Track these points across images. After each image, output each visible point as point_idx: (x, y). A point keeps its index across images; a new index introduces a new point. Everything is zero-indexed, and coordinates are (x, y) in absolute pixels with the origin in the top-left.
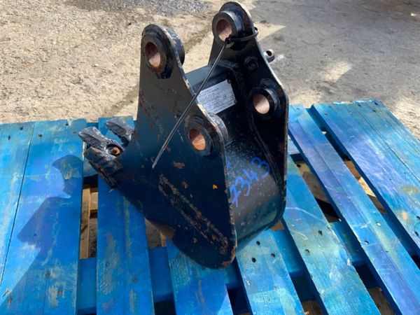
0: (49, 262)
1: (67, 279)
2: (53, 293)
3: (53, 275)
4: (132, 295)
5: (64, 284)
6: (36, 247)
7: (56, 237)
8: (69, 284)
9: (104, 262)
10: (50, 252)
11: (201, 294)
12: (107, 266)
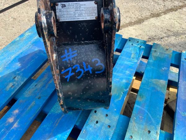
0: (19, 73)
1: (19, 83)
2: (10, 85)
3: (16, 79)
4: (33, 103)
5: (16, 84)
6: (20, 66)
7: (29, 65)
8: (18, 85)
10: (23, 70)
11: (59, 121)
12: (35, 86)
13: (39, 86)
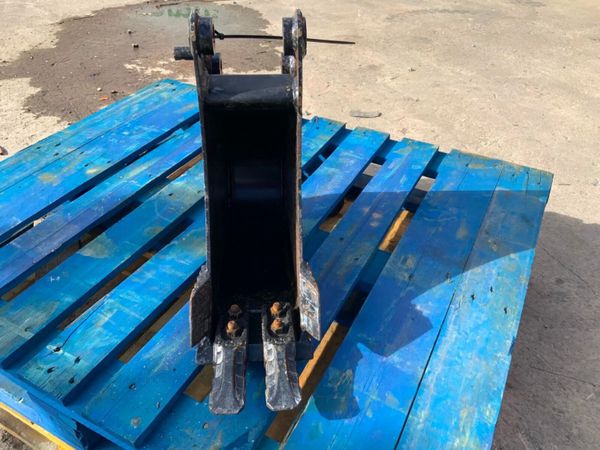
2: (411, 263)
3: (407, 275)
5: (399, 264)
6: (415, 306)
7: (393, 306)
9: (358, 263)
10: (402, 294)
12: (357, 259)
13: (349, 260)
